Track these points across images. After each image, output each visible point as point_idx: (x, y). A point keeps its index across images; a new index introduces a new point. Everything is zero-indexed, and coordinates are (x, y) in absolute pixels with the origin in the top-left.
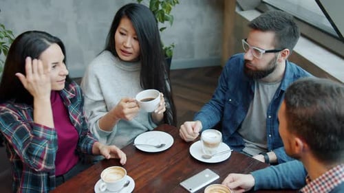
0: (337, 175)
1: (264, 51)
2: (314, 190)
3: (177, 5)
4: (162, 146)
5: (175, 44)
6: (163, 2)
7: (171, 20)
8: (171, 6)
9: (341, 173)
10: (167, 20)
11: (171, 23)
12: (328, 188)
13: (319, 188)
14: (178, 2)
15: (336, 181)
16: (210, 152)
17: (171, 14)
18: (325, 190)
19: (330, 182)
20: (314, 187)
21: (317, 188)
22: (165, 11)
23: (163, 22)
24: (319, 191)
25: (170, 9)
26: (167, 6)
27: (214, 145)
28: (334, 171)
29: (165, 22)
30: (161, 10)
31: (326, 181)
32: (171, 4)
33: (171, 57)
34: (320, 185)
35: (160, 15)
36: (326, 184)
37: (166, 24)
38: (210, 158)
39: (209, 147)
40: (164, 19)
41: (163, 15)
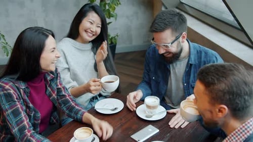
0: (249, 127)
1: (170, 44)
2: (232, 140)
3: (119, 5)
4: (116, 109)
5: (118, 34)
6: (109, 4)
7: (116, 17)
8: (115, 7)
9: (251, 125)
10: (112, 17)
11: (116, 19)
12: (243, 137)
13: (237, 139)
14: (120, 4)
15: (248, 132)
16: (151, 113)
17: (115, 12)
18: (241, 139)
19: (244, 133)
20: (232, 138)
21: (235, 138)
22: (111, 10)
23: (109, 18)
24: (236, 141)
25: (115, 9)
26: (112, 6)
27: (154, 107)
28: (246, 125)
29: (111, 18)
30: (108, 10)
31: (241, 133)
32: (115, 5)
33: (116, 44)
34: (237, 136)
35: (107, 13)
36: (241, 135)
37: (112, 19)
38: (151, 117)
39: (151, 109)
40: (110, 16)
41: (109, 13)
